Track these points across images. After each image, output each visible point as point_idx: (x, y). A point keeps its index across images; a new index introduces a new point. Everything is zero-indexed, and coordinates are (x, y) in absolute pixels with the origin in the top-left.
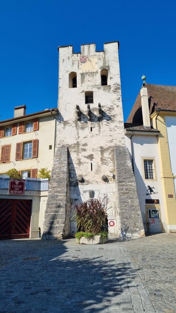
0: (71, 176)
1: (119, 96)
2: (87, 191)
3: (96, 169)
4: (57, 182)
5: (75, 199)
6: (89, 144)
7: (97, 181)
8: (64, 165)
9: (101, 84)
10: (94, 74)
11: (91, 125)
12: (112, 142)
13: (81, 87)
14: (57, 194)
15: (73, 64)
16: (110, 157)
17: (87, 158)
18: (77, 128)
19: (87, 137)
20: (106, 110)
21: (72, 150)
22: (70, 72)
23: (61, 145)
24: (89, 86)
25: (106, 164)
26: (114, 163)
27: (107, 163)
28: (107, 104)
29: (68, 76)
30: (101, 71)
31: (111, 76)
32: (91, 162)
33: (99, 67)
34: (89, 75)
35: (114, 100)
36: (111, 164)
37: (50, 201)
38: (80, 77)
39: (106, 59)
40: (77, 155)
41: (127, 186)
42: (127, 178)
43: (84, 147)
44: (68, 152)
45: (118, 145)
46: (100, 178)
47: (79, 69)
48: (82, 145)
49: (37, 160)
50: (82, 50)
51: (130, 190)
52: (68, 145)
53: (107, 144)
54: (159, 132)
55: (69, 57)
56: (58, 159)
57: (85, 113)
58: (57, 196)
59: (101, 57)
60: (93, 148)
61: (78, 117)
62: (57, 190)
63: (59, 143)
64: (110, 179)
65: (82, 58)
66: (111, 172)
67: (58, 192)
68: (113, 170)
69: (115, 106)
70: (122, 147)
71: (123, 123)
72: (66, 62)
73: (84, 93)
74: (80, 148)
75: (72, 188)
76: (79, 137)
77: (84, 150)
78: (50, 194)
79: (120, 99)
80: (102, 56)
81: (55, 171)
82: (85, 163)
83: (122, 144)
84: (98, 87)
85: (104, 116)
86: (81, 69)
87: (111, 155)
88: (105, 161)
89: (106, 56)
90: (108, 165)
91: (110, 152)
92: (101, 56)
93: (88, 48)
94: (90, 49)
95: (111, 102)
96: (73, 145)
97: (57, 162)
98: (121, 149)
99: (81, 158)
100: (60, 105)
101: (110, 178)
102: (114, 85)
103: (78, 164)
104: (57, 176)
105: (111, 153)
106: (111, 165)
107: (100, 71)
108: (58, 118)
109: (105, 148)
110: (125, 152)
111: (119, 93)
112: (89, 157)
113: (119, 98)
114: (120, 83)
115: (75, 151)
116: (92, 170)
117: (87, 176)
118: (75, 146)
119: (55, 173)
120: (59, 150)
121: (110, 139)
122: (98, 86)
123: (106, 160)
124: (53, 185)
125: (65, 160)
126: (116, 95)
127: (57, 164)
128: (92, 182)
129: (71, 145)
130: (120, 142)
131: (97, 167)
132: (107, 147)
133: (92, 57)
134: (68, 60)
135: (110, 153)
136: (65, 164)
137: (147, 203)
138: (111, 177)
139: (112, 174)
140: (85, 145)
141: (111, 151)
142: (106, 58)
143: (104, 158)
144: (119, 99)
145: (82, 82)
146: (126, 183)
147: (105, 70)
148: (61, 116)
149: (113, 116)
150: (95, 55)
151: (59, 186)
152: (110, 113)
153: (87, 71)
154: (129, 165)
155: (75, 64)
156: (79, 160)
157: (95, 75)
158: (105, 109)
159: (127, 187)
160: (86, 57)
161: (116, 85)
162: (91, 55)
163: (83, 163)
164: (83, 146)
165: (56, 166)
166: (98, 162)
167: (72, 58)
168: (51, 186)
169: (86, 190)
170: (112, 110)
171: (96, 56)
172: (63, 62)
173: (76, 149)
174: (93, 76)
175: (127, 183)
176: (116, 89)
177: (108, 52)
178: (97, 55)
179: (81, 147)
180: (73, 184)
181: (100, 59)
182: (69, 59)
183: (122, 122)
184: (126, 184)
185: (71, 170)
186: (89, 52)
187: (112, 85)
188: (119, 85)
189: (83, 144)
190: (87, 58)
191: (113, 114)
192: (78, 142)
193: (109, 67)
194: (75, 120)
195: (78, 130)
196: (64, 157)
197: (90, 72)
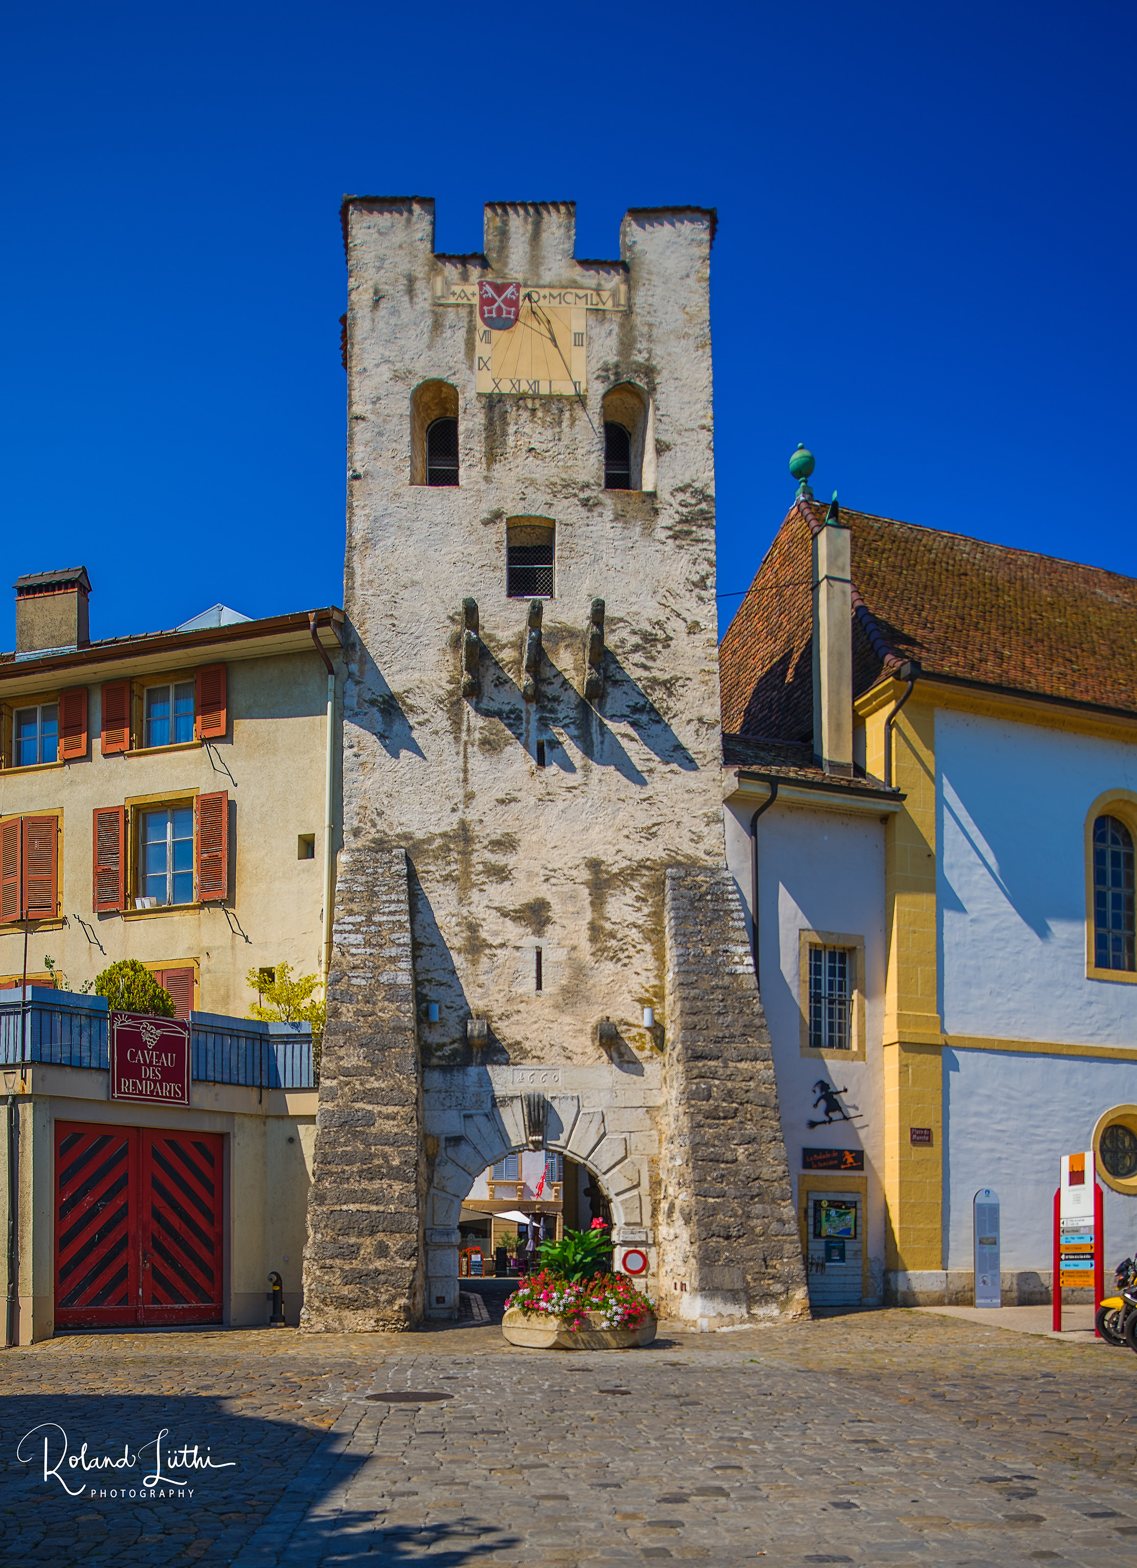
0: (427, 1013)
1: (704, 568)
2: (512, 1098)
3: (564, 982)
4: (362, 1046)
5: (448, 1140)
6: (527, 839)
7: (564, 1049)
8: (394, 951)
9: (603, 482)
10: (561, 411)
11: (540, 731)
12: (654, 835)
13: (483, 486)
14: (369, 1107)
15: (437, 326)
16: (640, 922)
17: (514, 919)
18: (457, 739)
19: (515, 800)
20: (628, 647)
21: (432, 868)
22: (416, 382)
23: (370, 837)
24: (533, 482)
25: (619, 960)
26: (659, 956)
27: (621, 955)
28: (634, 609)
29: (404, 407)
30: (605, 396)
31: (664, 438)
32: (533, 941)
33: (596, 365)
34: (534, 411)
35: (674, 586)
36: (644, 962)
37: (333, 1143)
38: (480, 419)
39: (638, 320)
40: (461, 900)
41: (730, 1077)
42: (732, 1036)
43: (498, 859)
44: (412, 877)
45: (687, 856)
46: (581, 1031)
47: (471, 368)
48: (486, 842)
49: (231, 917)
50: (490, 238)
51: (745, 1097)
52: (406, 837)
53: (624, 845)
54: (897, 796)
55: (411, 280)
56: (359, 919)
57: (507, 655)
58: (369, 1119)
59: (609, 305)
60: (550, 867)
61: (466, 678)
62: (368, 1086)
63: (356, 823)
64: (633, 1039)
65: (491, 292)
66: (641, 1001)
67: (371, 1096)
68: (656, 995)
69: (676, 626)
70: (706, 868)
71: (718, 729)
72: (395, 312)
73: (502, 526)
74: (475, 858)
75: (436, 1079)
76: (470, 797)
77: (500, 874)
78: (329, 1106)
79: (705, 588)
80: (614, 294)
81: (349, 985)
82: (503, 945)
83: (708, 853)
84: (582, 496)
85: (616, 683)
86: (484, 365)
87: (646, 910)
88: (613, 943)
89: (640, 298)
90: (625, 965)
91: (641, 893)
92: (605, 295)
93: (530, 227)
94: (544, 236)
95: (659, 597)
96: (438, 842)
97: (357, 932)
98: (700, 878)
99: (481, 916)
100: (358, 592)
101: (634, 1031)
102: (680, 496)
103: (467, 951)
104: (358, 1013)
105: (644, 900)
106: (645, 966)
107: (597, 391)
108: (350, 675)
109: (614, 869)
110: (720, 898)
111: (705, 545)
112: (528, 914)
113: (703, 579)
114: (713, 484)
115: (446, 878)
116: (539, 987)
117: (515, 1017)
118: (450, 850)
119: (347, 996)
120: (357, 867)
121: (644, 820)
122: (587, 494)
123: (619, 936)
124: (342, 1058)
125: (400, 924)
126: (685, 558)
127: (357, 946)
128: (539, 1053)
129: (423, 841)
130: (697, 839)
131: (567, 972)
132: (625, 864)
133: (555, 292)
134: (406, 298)
135: (638, 898)
136: (399, 945)
137: (807, 1165)
138: (642, 1031)
139: (647, 1012)
140: (506, 844)
141: (646, 886)
142: (637, 309)
143: (608, 926)
144: (701, 584)
145: (492, 457)
146: (725, 1062)
147: (629, 388)
148: (365, 659)
149: (664, 683)
150: (574, 285)
151: (375, 1066)
152: (649, 663)
153: (524, 387)
154: (740, 969)
155: (448, 333)
156: (473, 928)
157: (567, 414)
158: (623, 641)
159: (729, 1085)
160: (518, 286)
161: (687, 497)
162: (547, 277)
163: (490, 946)
164: (492, 851)
165: (349, 958)
166: (575, 943)
167: (433, 289)
168: (332, 1066)
169: (510, 1094)
170: (659, 647)
171: (581, 293)
172: (376, 303)
173: (454, 867)
174: (560, 423)
175: (731, 1064)
176: (686, 522)
177: (650, 273)
178: (582, 288)
179: (482, 855)
180: (440, 1058)
181: (598, 313)
182: (410, 291)
183: (711, 726)
184: (726, 1066)
185: (429, 981)
186: (535, 260)
187: (664, 495)
188: (706, 498)
189: (494, 837)
190: (529, 296)
191: (667, 676)
192: (464, 826)
193: (649, 371)
194: (451, 694)
195: (465, 757)
196: (393, 907)
197: (541, 397)
